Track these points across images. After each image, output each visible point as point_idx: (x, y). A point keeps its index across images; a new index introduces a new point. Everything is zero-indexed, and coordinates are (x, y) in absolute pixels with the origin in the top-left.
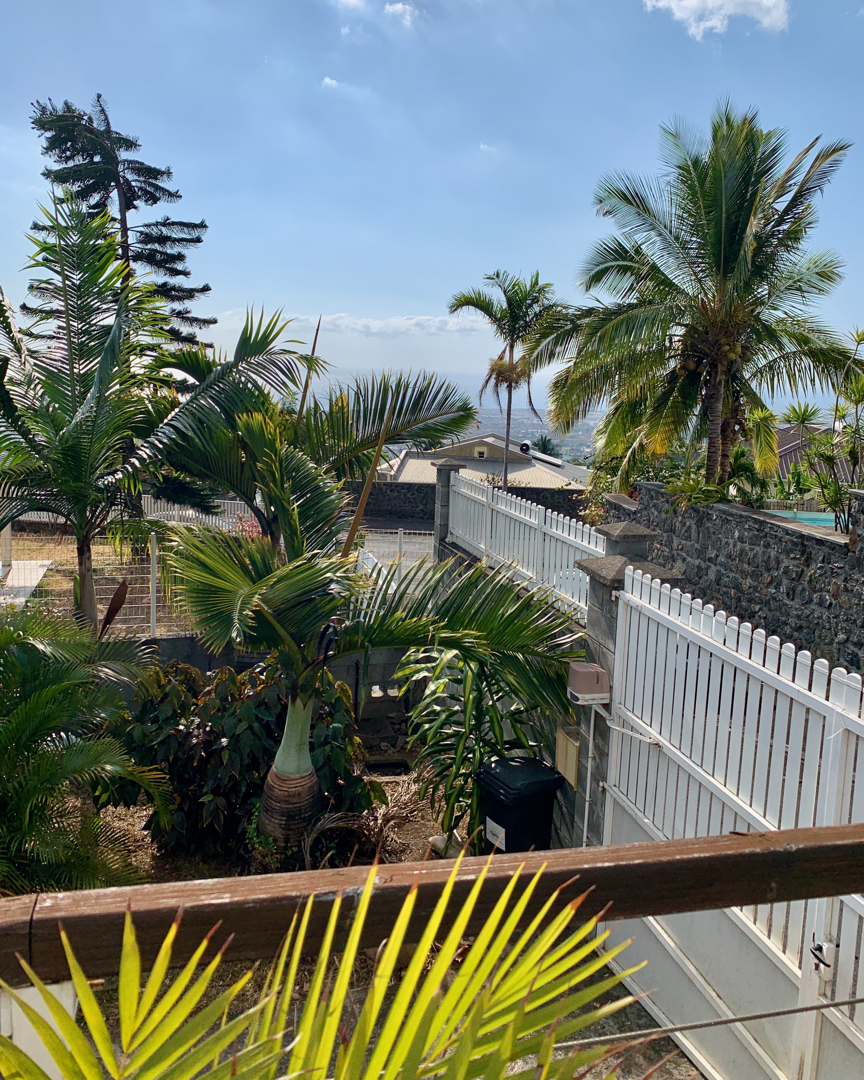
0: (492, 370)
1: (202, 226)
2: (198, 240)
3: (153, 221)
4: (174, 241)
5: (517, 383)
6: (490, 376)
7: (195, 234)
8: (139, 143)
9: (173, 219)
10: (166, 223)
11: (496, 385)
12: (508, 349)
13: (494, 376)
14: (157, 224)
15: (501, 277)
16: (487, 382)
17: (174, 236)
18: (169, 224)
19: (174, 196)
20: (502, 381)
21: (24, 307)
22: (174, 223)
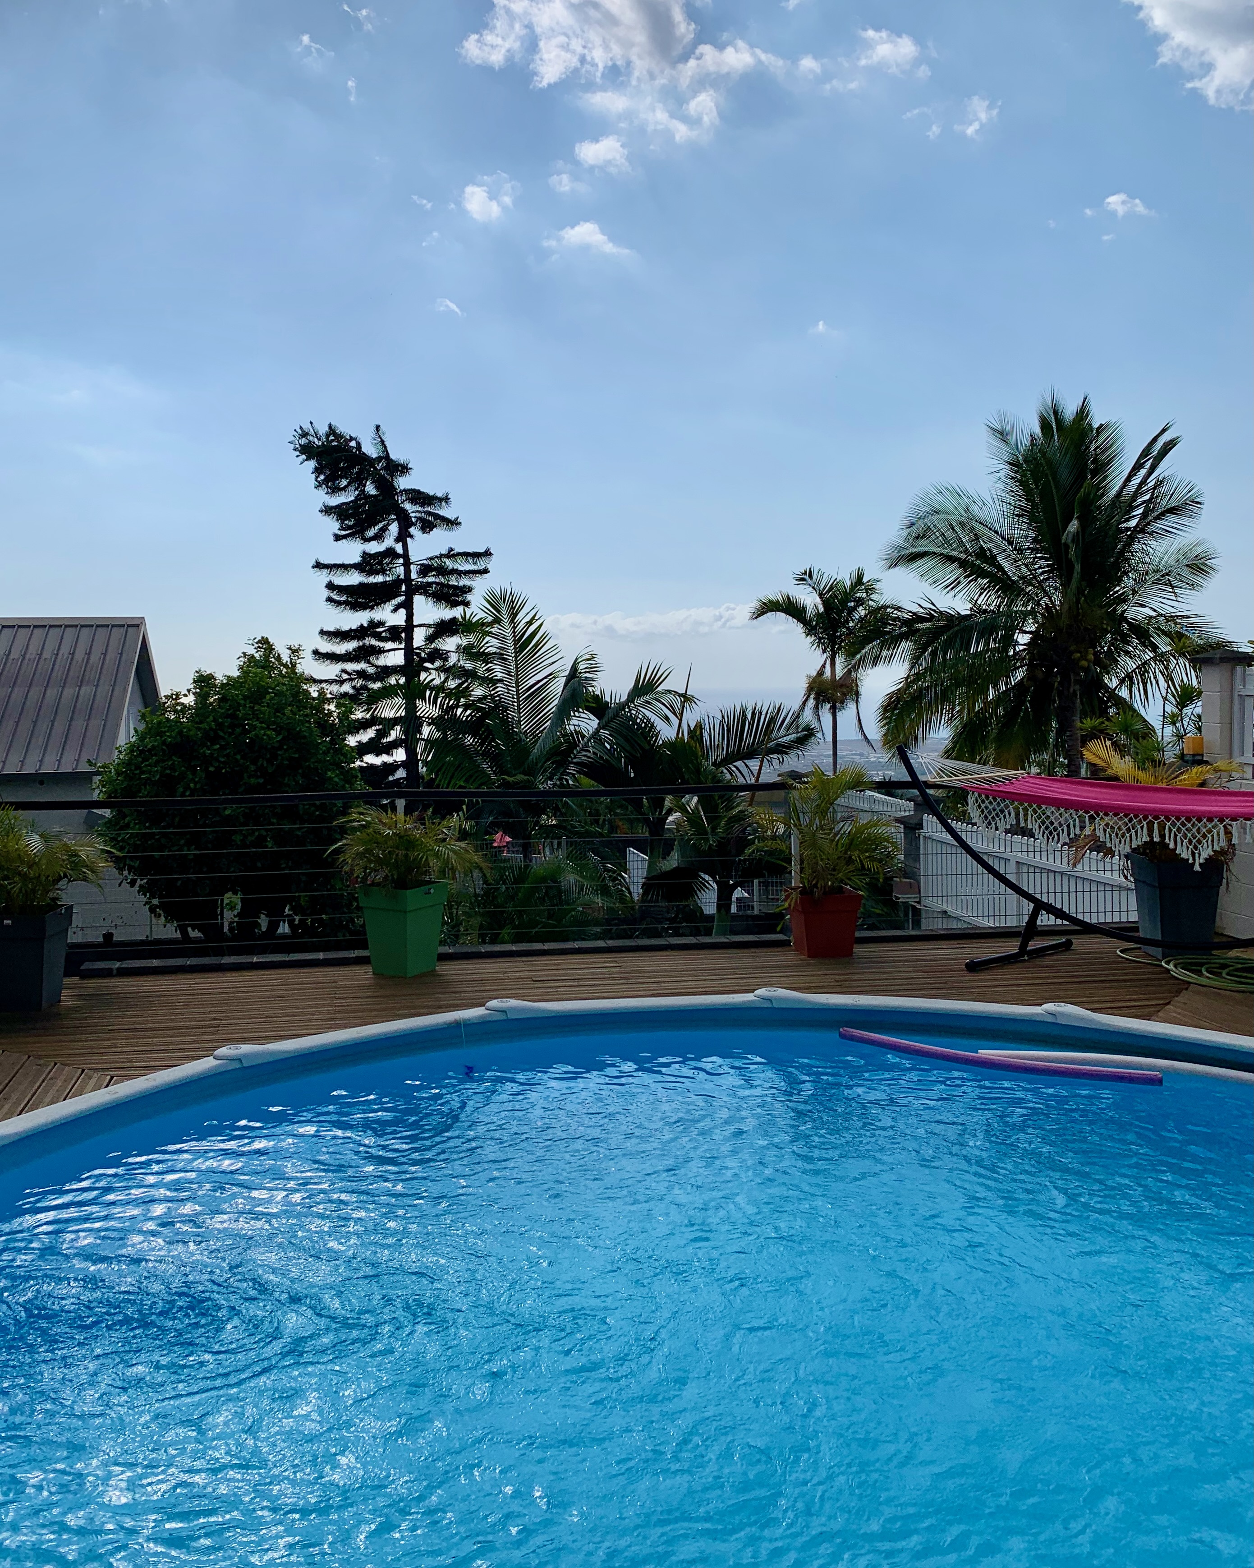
0: (810, 689)
1: (487, 553)
2: (486, 571)
3: (437, 553)
4: (460, 573)
5: (842, 702)
6: (809, 696)
7: (481, 565)
8: (410, 466)
9: (457, 551)
10: (451, 555)
11: (816, 708)
12: (828, 662)
13: (812, 696)
14: (441, 556)
15: (815, 577)
16: (804, 703)
17: (460, 568)
18: (454, 555)
19: (452, 523)
20: (824, 701)
21: (316, 652)
22: (459, 554)
